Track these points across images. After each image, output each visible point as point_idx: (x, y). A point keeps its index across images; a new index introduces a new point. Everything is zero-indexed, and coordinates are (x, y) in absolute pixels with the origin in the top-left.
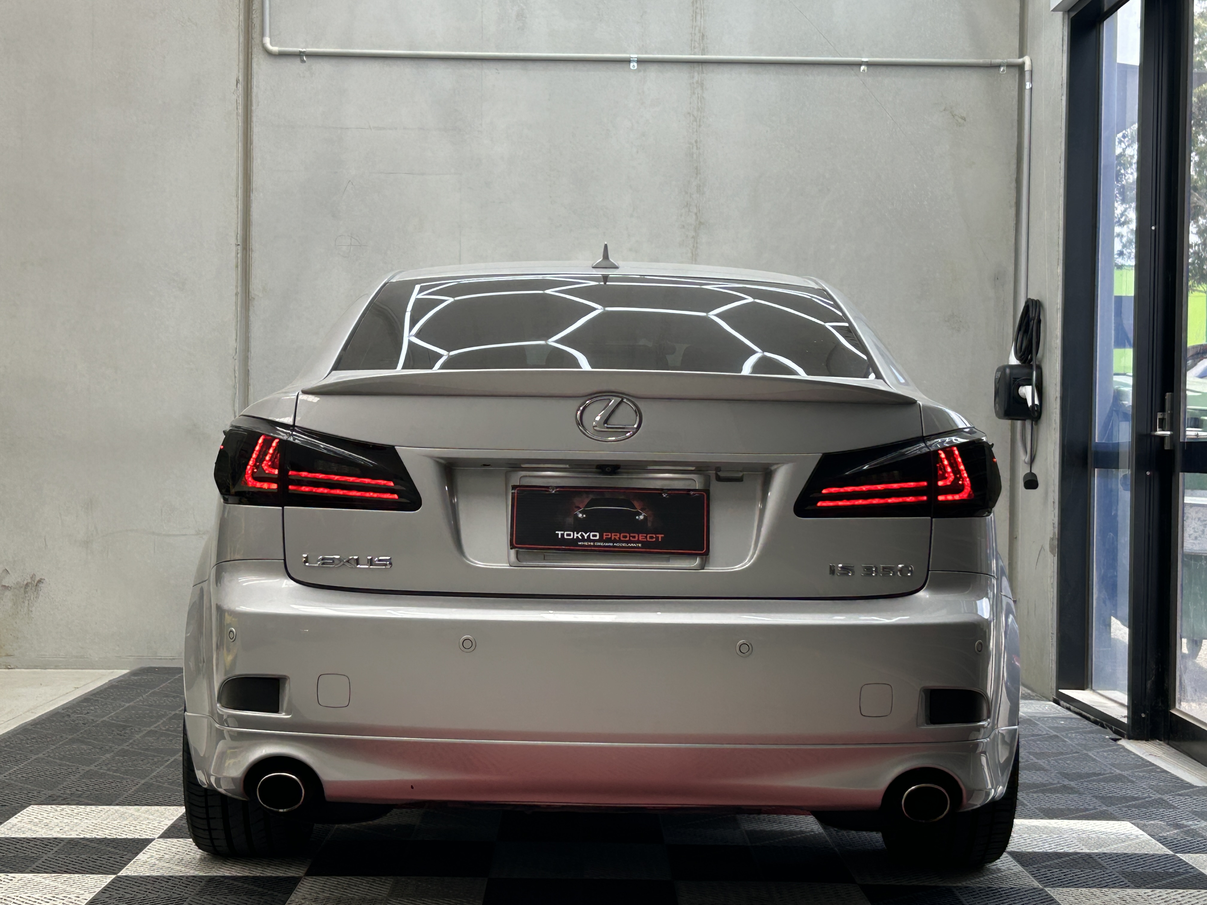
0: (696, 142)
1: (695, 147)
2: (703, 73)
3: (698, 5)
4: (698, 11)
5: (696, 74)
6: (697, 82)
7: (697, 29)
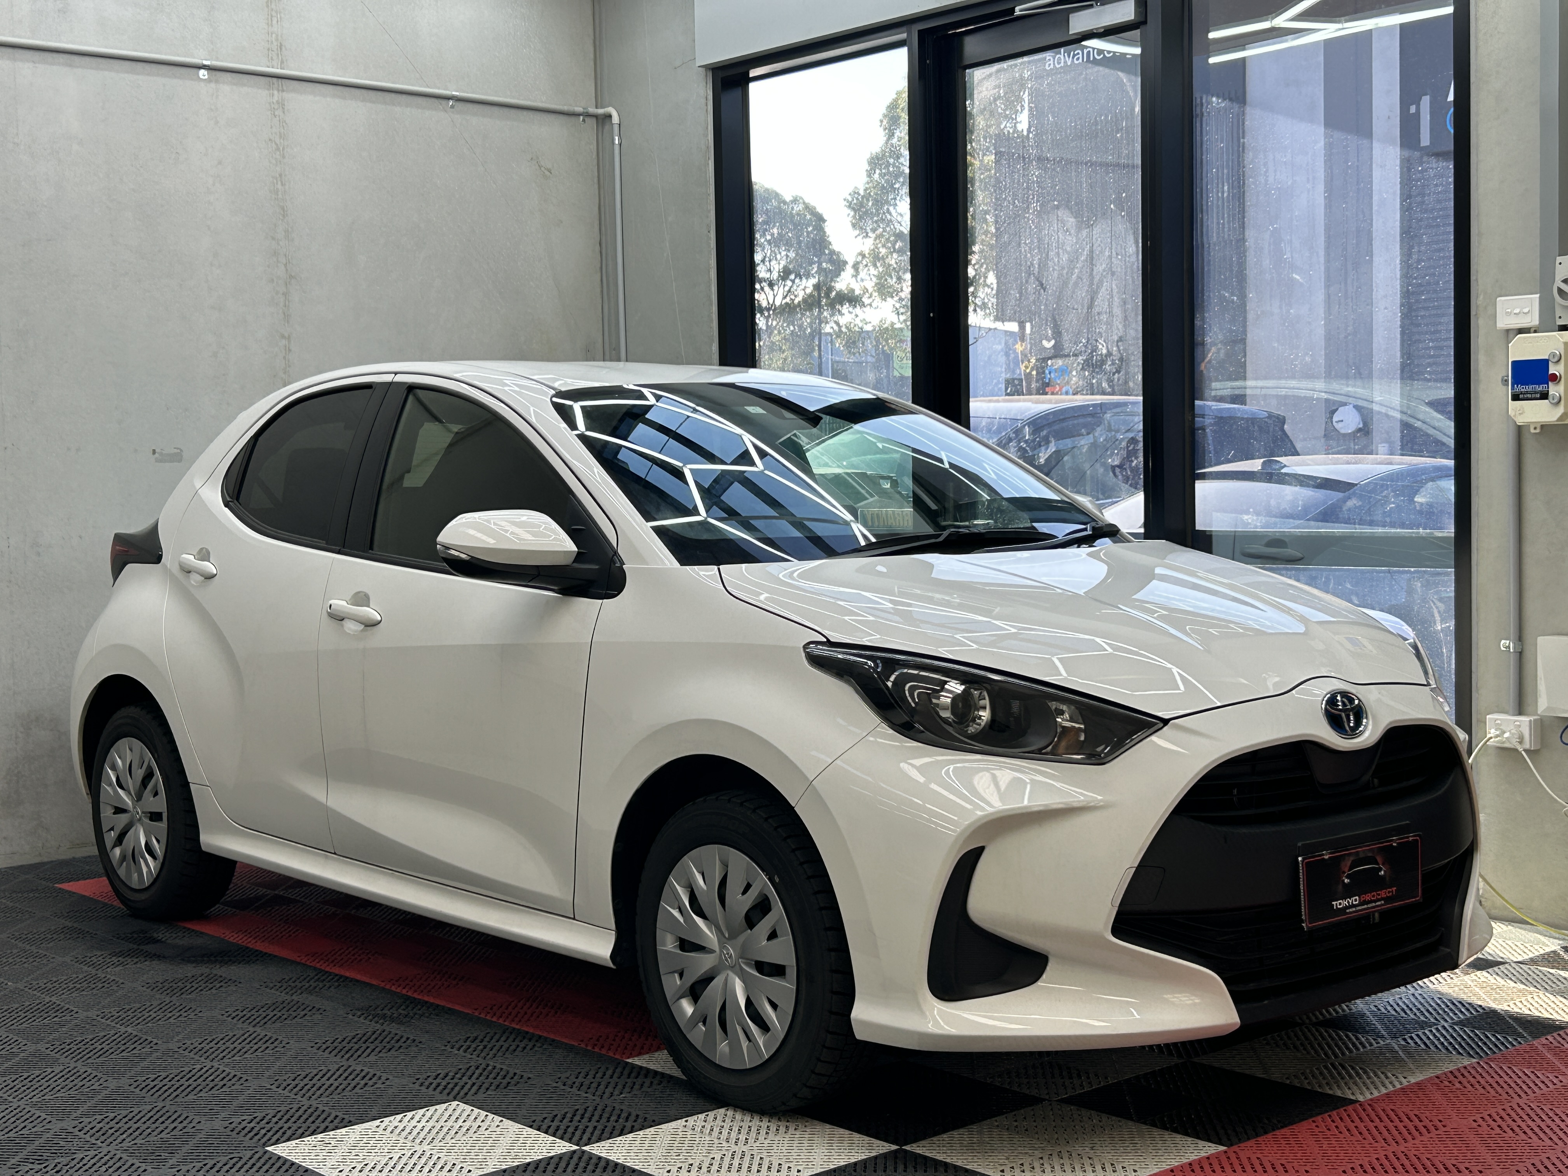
0: (281, 175)
1: (279, 183)
2: (283, 91)
3: (273, 6)
4: (274, 14)
5: (276, 92)
6: (278, 102)
7: (274, 35)
